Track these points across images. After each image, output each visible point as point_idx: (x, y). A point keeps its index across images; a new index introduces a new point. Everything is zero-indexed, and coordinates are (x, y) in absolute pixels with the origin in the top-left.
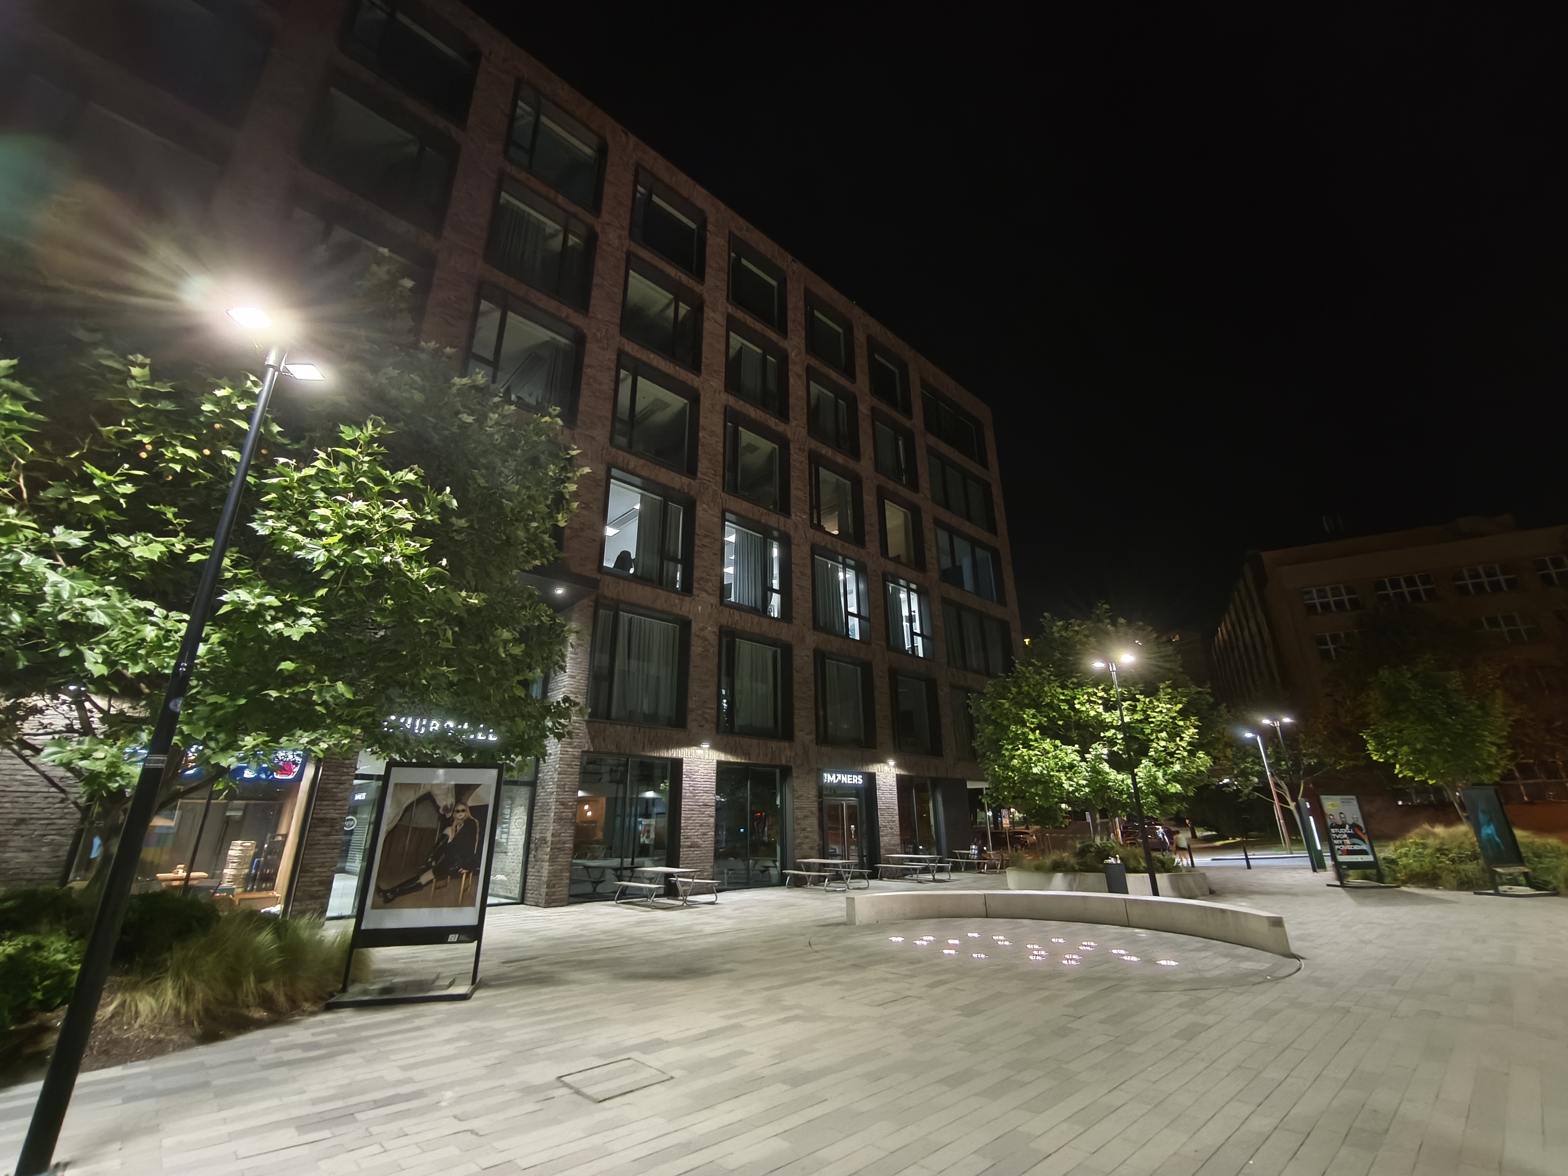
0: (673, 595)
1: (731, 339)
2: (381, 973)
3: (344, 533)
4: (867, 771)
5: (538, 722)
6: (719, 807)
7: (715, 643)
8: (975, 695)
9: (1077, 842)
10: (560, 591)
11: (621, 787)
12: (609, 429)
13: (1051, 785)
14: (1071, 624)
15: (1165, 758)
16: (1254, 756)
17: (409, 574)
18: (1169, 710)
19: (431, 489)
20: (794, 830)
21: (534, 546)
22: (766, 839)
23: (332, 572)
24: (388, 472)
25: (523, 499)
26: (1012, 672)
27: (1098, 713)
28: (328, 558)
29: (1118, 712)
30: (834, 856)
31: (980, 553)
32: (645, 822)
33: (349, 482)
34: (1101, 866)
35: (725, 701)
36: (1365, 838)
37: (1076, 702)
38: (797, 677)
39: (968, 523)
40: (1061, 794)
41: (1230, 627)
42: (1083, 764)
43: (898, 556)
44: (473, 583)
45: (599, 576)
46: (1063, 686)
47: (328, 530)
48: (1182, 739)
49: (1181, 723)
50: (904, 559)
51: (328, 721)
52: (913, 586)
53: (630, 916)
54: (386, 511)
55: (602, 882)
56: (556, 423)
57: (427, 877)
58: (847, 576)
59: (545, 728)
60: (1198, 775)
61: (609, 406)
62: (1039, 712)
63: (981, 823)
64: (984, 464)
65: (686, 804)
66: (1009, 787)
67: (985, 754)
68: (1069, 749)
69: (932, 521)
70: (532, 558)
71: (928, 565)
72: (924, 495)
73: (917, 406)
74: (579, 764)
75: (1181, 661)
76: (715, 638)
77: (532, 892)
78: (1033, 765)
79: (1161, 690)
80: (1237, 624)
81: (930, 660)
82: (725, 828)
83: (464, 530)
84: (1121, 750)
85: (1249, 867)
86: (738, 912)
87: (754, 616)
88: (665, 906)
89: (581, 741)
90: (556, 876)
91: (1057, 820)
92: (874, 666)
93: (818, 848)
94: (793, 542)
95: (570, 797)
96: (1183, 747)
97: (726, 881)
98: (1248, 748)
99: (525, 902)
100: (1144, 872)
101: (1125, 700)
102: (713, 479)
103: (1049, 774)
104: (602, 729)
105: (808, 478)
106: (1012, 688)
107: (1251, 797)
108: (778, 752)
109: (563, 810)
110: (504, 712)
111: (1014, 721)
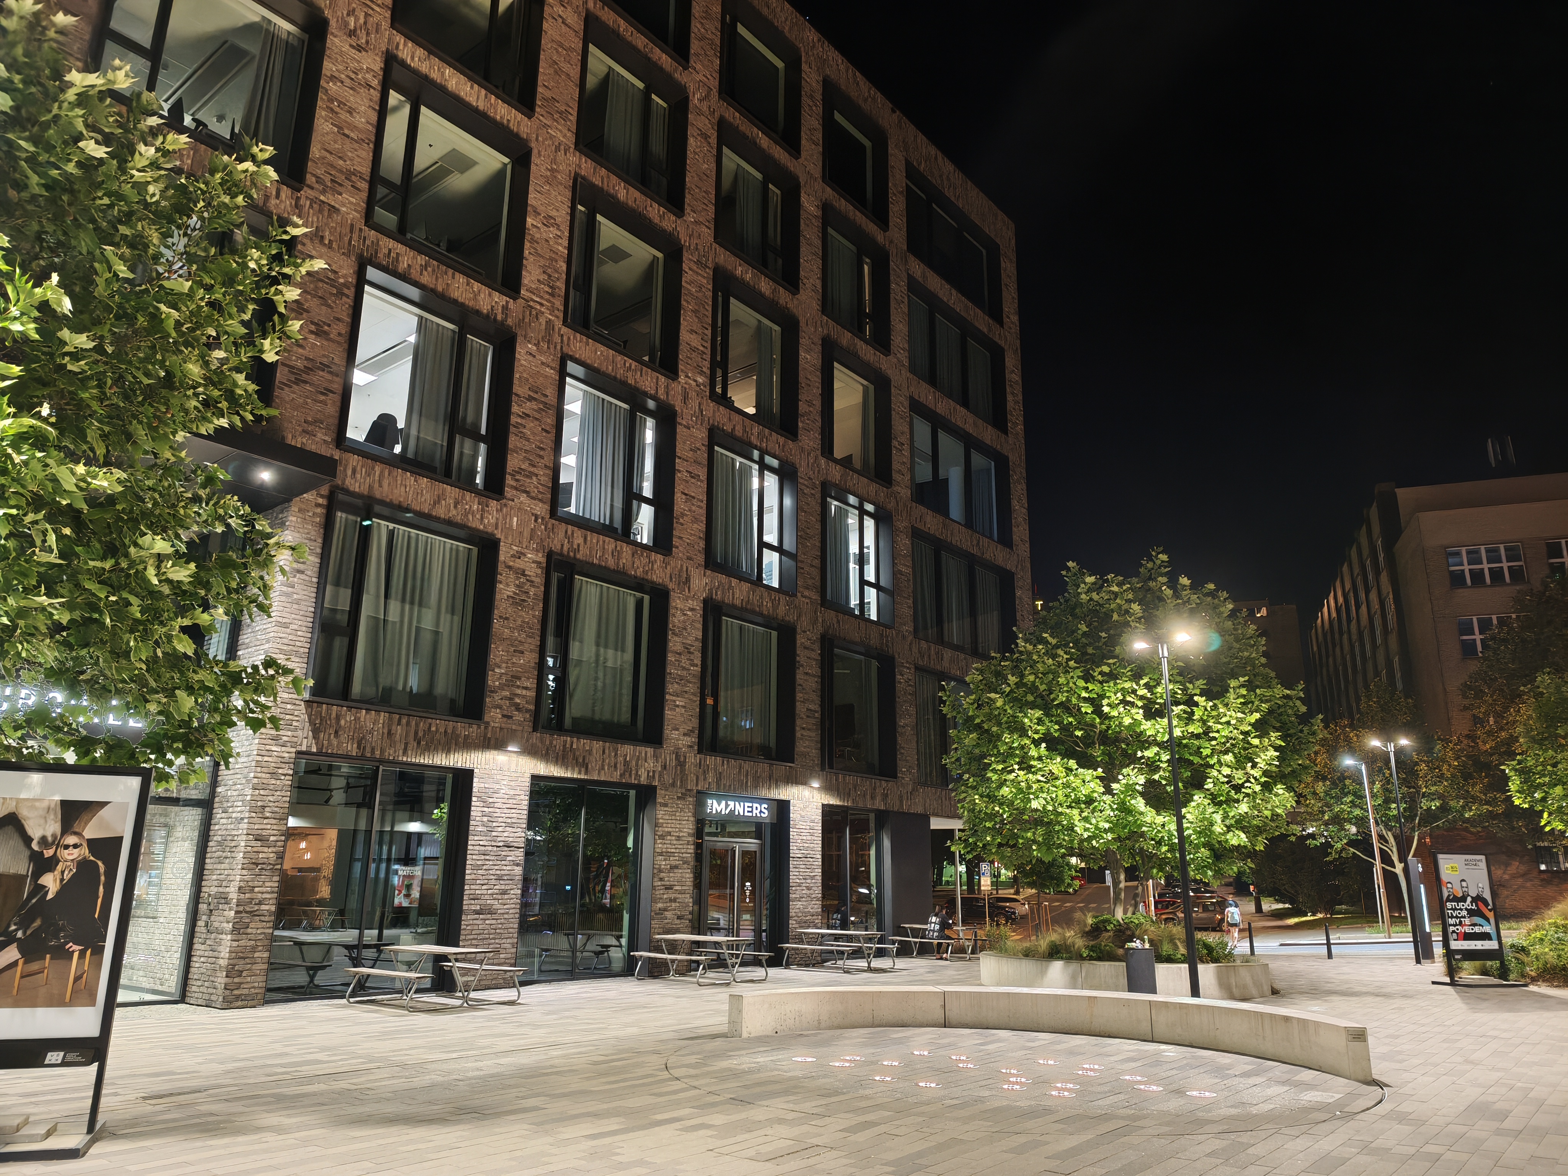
0: (468, 495)
1: (590, 59)
4: (776, 796)
5: (217, 700)
6: (531, 851)
7: (539, 581)
8: (952, 684)
9: (1089, 915)
10: (265, 476)
11: (364, 812)
12: (365, 195)
13: (1057, 828)
14: (1107, 581)
15: (1228, 793)
16: (1355, 794)
18: (1240, 721)
19: (23, 275)
20: (654, 888)
21: (216, 393)
22: (606, 901)
25: (200, 307)
26: (1012, 652)
27: (1136, 723)
29: (1166, 720)
30: (715, 929)
31: (978, 460)
32: (403, 870)
34: (1121, 952)
35: (551, 677)
36: (1491, 915)
37: (1105, 702)
38: (675, 643)
39: (962, 411)
40: (1072, 841)
41: (1341, 600)
42: (1108, 798)
43: (850, 458)
44: (101, 451)
45: (337, 454)
46: (1088, 678)
48: (1254, 766)
49: (1256, 742)
50: (857, 463)
52: (869, 507)
53: (370, 1023)
55: (324, 967)
56: (267, 176)
57: (7, 956)
58: (766, 484)
59: (228, 711)
60: (1272, 820)
61: (366, 154)
62: (1047, 714)
63: (948, 882)
64: (996, 315)
65: (475, 843)
66: (994, 828)
67: (961, 776)
68: (1088, 774)
69: (906, 403)
70: (213, 413)
71: (895, 476)
72: (898, 359)
73: (897, 208)
74: (291, 772)
75: (1265, 648)
76: (539, 571)
77: (199, 983)
78: (1032, 796)
79: (1231, 690)
80: (1352, 594)
81: (886, 626)
82: (539, 883)
83: (86, 354)
84: (1165, 779)
85: (1330, 956)
86: (554, 1016)
87: (607, 539)
88: (432, 1007)
89: (295, 734)
90: (244, 958)
91: (1063, 882)
92: (799, 630)
93: (690, 917)
94: (679, 420)
95: (275, 827)
96: (1255, 778)
97: (536, 968)
98: (1347, 782)
99: (188, 1000)
100: (1182, 962)
101: (1177, 703)
102: (548, 301)
103: (1055, 810)
104: (334, 715)
105: (710, 314)
106: (1010, 676)
107: (1343, 855)
108: (634, 763)
109: (261, 849)
110: (155, 680)
111: (1008, 728)
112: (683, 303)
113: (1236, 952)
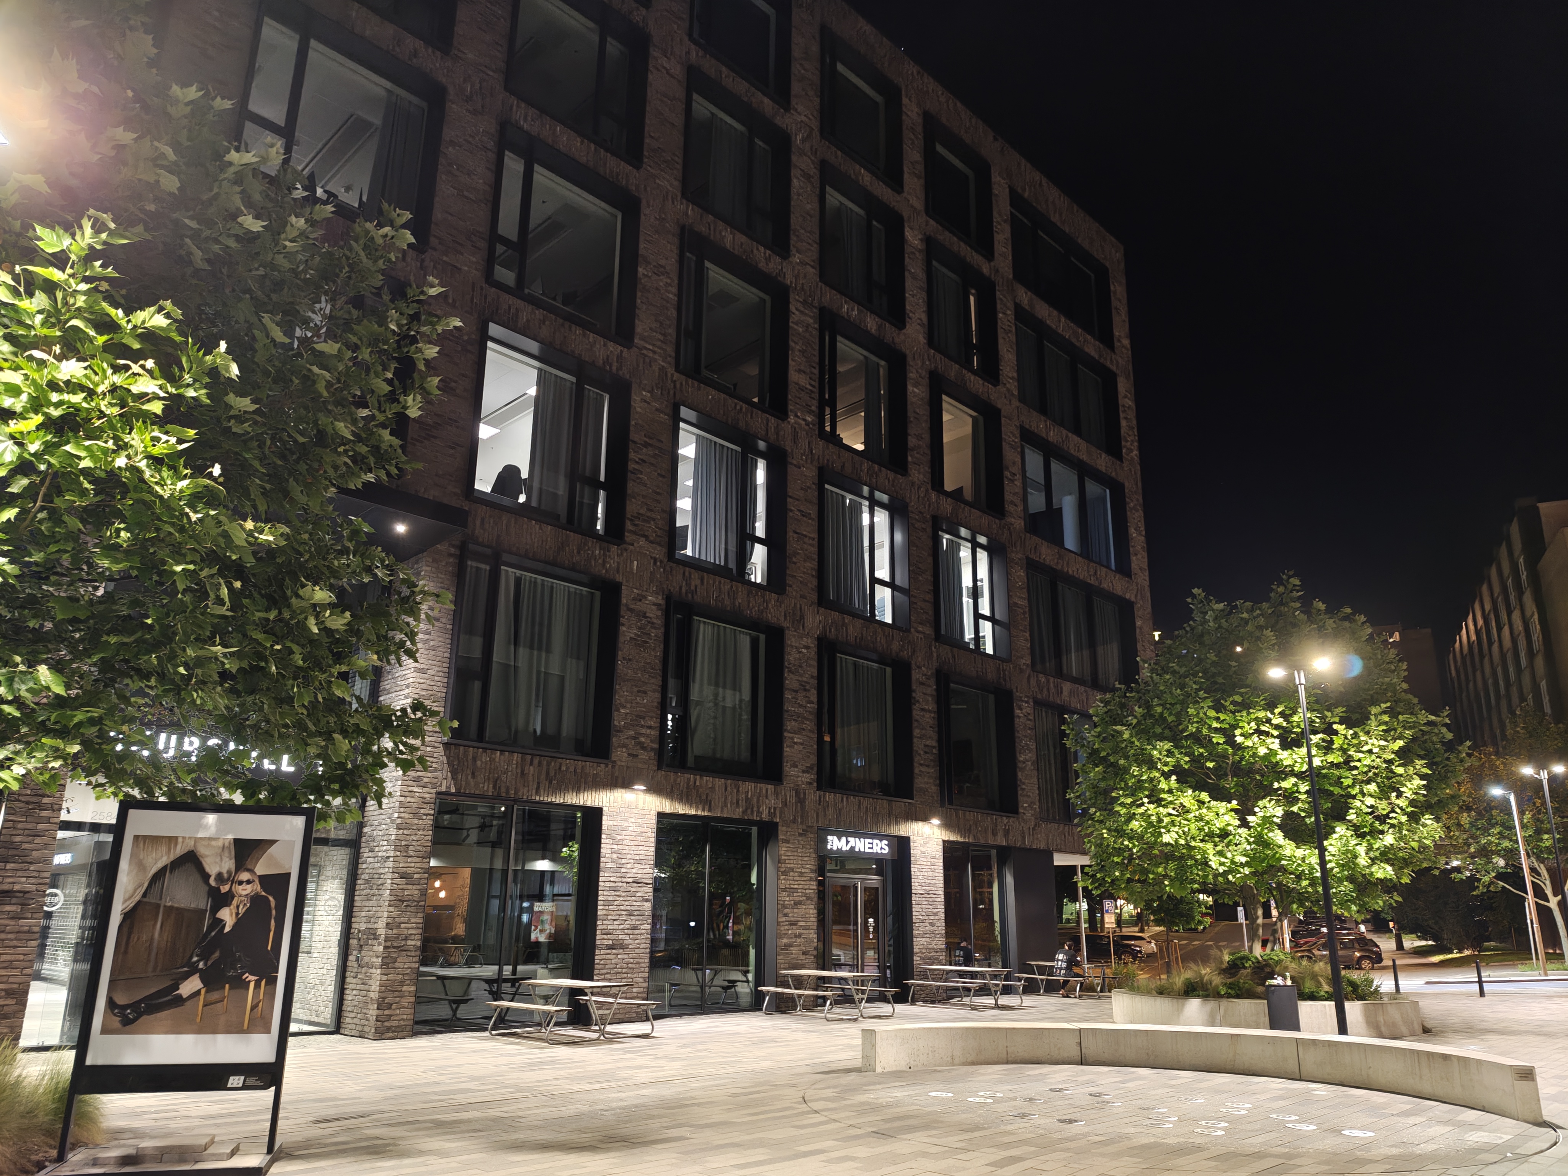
0: (590, 542)
1: (694, 106)
2: (117, 1134)
3: (45, 414)
4: (897, 833)
5: (370, 742)
6: (658, 886)
7: (660, 622)
8: (1075, 716)
9: (1225, 952)
10: (401, 528)
11: (499, 852)
12: (484, 254)
13: (1190, 862)
14: (1235, 607)
15: (1371, 825)
16: (1503, 825)
17: (158, 488)
18: (1383, 749)
19: (194, 344)
20: (778, 923)
21: (364, 449)
22: (730, 937)
23: (25, 482)
24: (120, 312)
25: (347, 368)
26: (1137, 683)
27: (1272, 753)
28: (20, 457)
29: (1304, 750)
30: (838, 966)
31: (1092, 488)
32: (537, 907)
33: (53, 326)
34: (1260, 989)
37: (1238, 732)
38: (791, 681)
39: (1074, 439)
40: (1204, 877)
41: (1480, 622)
42: (1243, 831)
43: (960, 490)
44: (264, 508)
45: (466, 506)
46: (1218, 708)
47: (18, 409)
48: (1400, 795)
49: (1400, 770)
50: (968, 494)
51: (24, 730)
52: (982, 540)
53: (513, 1054)
54: (118, 379)
55: (466, 1001)
56: (404, 240)
57: (191, 986)
58: (876, 519)
59: (381, 751)
60: (1419, 852)
61: (484, 213)
62: (1176, 747)
63: (1068, 920)
64: (1107, 340)
65: (606, 879)
66: (1123, 863)
67: (1085, 811)
68: (1222, 806)
69: (1017, 433)
70: (361, 469)
71: (1009, 508)
72: (1008, 390)
73: (1002, 236)
74: (432, 812)
75: (1406, 673)
76: (659, 613)
77: (353, 1015)
78: (1163, 830)
79: (1373, 717)
80: (1492, 616)
81: (1003, 660)
82: (664, 919)
83: (247, 416)
84: (1304, 811)
85: (1482, 993)
86: (688, 1050)
87: (723, 580)
88: (570, 1039)
89: (435, 775)
90: (393, 991)
91: (1193, 919)
92: (913, 666)
93: (815, 953)
94: (789, 460)
95: (418, 865)
96: (1401, 808)
97: (667, 1003)
98: (1494, 812)
99: (342, 1031)
100: (1326, 1000)
101: (1315, 732)
102: (659, 348)
103: (1187, 844)
104: (470, 757)
105: (816, 353)
106: (1136, 708)
107: (1492, 888)
108: (755, 800)
109: (405, 886)
110: (314, 725)
111: (1135, 761)
112: (792, 344)
113: (1382, 990)
